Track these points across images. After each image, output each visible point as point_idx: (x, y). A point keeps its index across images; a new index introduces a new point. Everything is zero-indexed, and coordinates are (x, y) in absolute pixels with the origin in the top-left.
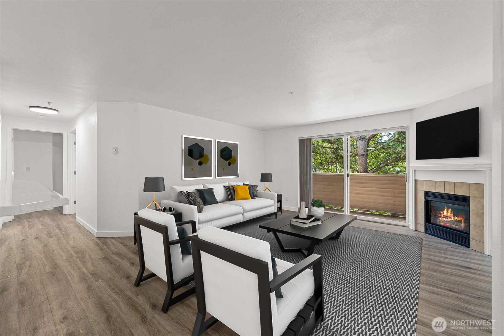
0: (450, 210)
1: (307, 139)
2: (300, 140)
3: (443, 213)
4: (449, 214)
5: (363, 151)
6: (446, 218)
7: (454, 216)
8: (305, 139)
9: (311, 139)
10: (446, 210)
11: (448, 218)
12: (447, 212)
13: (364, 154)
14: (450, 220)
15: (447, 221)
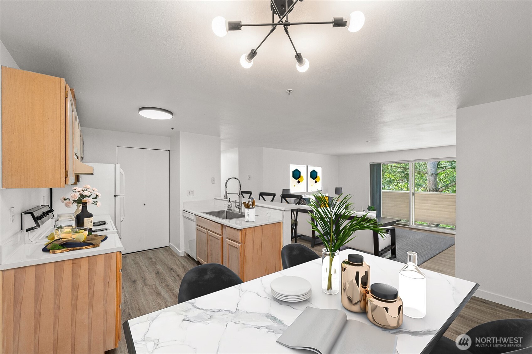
1: (377, 164)
2: (371, 164)
5: (432, 171)
8: (375, 164)
9: (381, 164)
13: (433, 173)
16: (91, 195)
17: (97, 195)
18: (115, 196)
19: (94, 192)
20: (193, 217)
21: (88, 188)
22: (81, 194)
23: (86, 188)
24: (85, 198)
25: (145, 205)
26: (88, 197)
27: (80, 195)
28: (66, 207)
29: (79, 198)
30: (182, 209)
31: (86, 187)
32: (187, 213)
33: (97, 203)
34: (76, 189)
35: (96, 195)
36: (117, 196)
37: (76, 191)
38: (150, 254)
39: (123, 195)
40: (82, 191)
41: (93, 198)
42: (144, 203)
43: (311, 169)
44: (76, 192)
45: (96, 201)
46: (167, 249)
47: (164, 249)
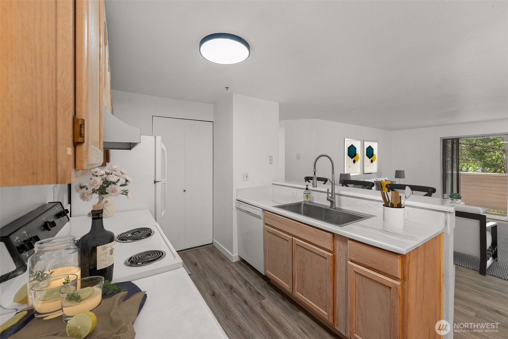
2: (442, 139)
8: (448, 139)
16: (119, 180)
17: (127, 181)
18: (155, 182)
19: (123, 176)
20: (259, 213)
21: (114, 169)
22: (104, 179)
23: (111, 170)
24: (109, 185)
25: (185, 191)
26: (114, 183)
27: (102, 182)
28: (81, 200)
29: (102, 186)
30: (235, 198)
31: (112, 168)
32: (243, 205)
33: (127, 193)
34: (96, 172)
35: (125, 181)
36: (158, 182)
37: (97, 174)
38: (191, 254)
39: (165, 180)
40: (106, 175)
41: (121, 186)
42: (184, 189)
43: (367, 145)
44: (97, 176)
45: (126, 189)
46: (211, 248)
47: (207, 248)
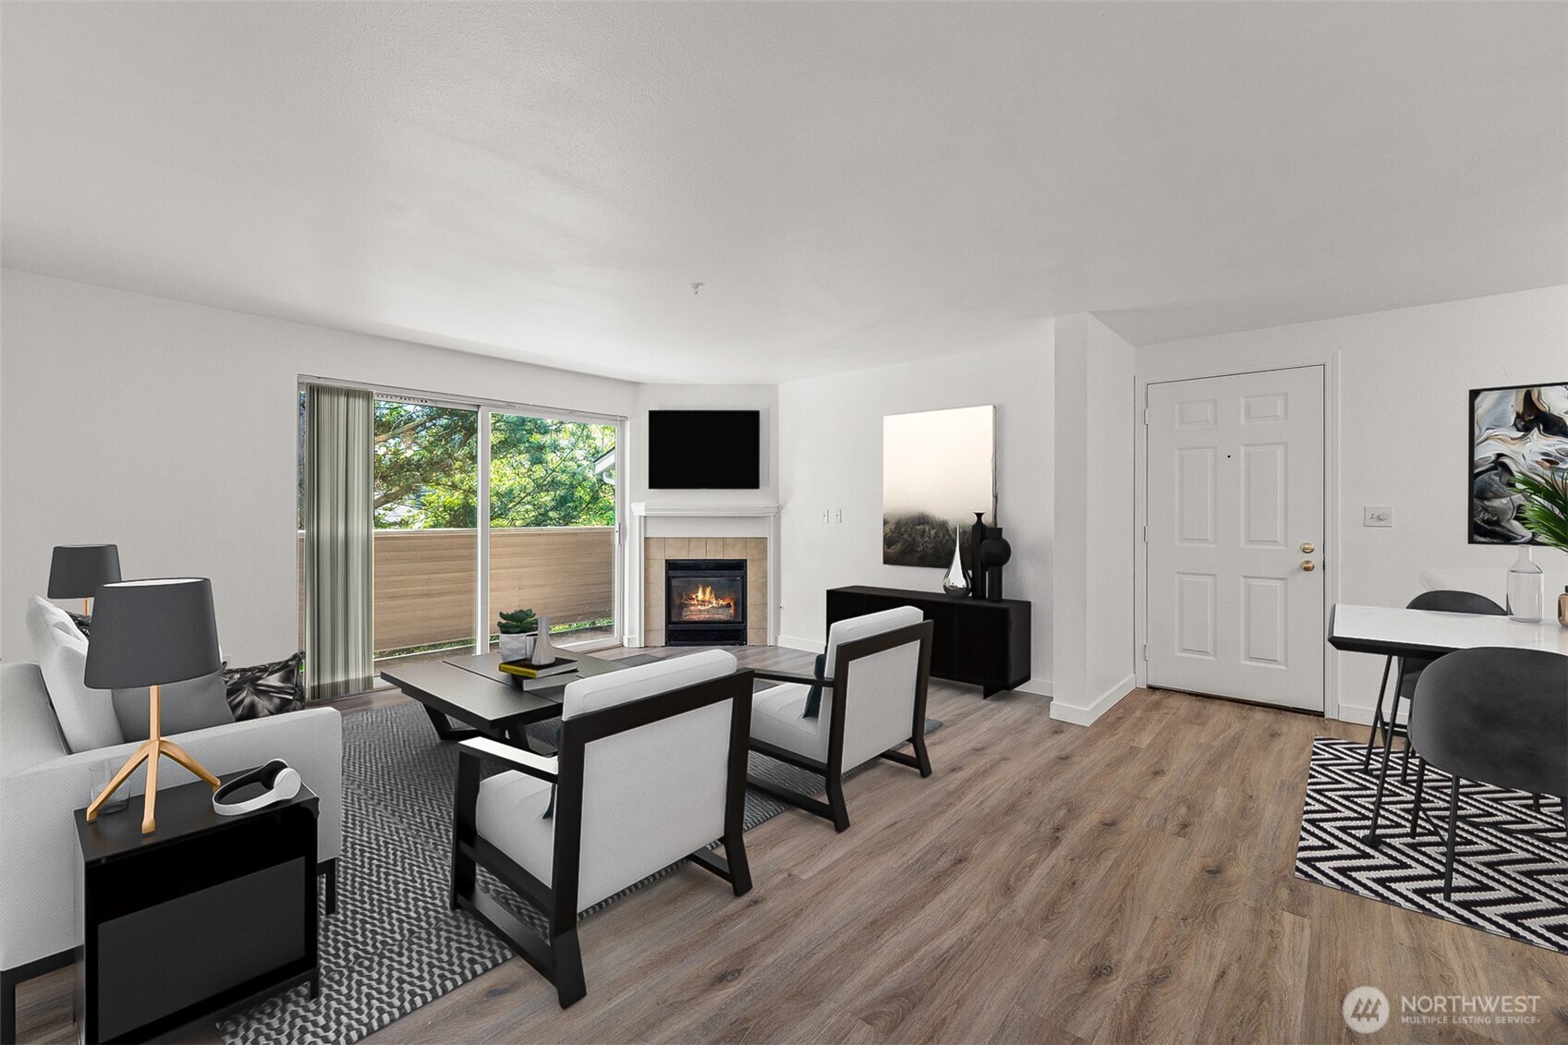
0: (708, 590)
3: (697, 597)
4: (707, 598)
6: (701, 605)
7: (717, 599)
10: (700, 590)
11: (706, 604)
12: (704, 593)
14: (710, 606)
15: (704, 610)
